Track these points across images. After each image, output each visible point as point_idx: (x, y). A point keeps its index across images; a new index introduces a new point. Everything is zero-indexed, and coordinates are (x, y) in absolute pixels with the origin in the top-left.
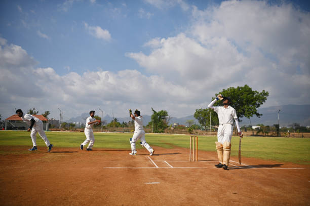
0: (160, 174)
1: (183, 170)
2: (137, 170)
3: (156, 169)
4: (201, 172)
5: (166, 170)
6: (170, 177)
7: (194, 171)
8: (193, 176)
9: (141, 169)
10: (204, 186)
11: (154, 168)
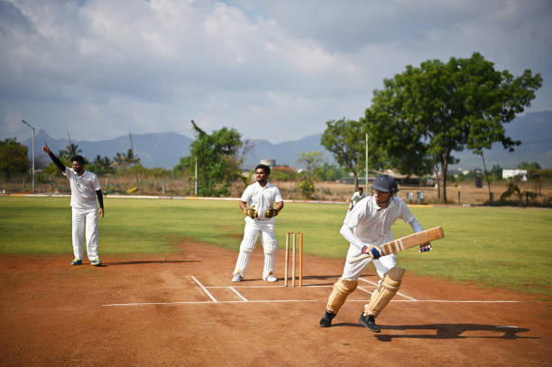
0: (221, 314)
1: (265, 305)
2: (174, 308)
3: (213, 306)
4: (302, 310)
5: (232, 306)
6: (241, 319)
7: (288, 307)
8: (284, 318)
9: (182, 306)
10: (299, 334)
11: (209, 302)
